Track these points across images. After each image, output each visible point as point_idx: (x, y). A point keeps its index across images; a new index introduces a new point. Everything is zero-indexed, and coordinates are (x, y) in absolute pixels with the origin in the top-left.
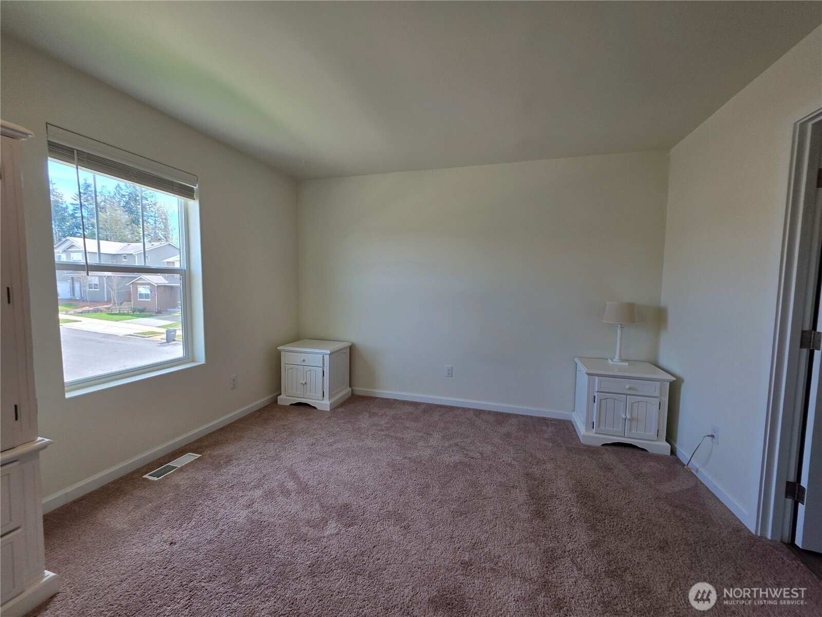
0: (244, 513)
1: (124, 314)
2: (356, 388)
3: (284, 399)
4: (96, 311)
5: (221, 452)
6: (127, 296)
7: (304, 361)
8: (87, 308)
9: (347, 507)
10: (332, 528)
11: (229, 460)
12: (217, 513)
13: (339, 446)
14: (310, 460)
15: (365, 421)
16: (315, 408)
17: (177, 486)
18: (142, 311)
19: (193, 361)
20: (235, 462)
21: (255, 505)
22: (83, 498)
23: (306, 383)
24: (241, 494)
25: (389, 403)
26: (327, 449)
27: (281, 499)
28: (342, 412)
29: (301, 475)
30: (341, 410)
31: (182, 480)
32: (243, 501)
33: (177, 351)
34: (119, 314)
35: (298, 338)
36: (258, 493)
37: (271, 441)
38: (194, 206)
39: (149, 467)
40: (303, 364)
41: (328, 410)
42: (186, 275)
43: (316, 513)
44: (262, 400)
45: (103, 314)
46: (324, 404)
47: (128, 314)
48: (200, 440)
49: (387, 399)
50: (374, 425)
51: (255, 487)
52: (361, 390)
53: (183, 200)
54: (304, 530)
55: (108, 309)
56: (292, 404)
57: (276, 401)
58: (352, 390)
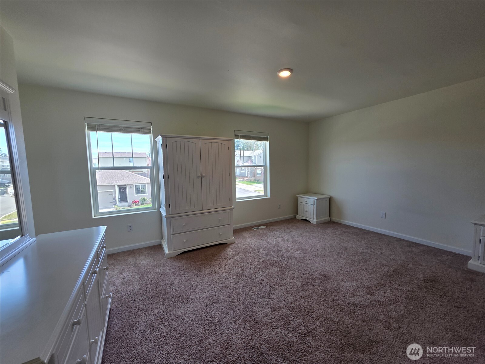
0: (274, 242)
1: (252, 182)
2: (332, 218)
3: (299, 217)
4: (243, 180)
5: (273, 228)
6: (253, 174)
7: (306, 201)
8: (240, 179)
9: (306, 249)
10: (299, 252)
11: (274, 230)
12: (268, 240)
13: (313, 235)
14: (300, 236)
15: (330, 230)
16: (310, 222)
17: (260, 232)
18: (258, 181)
19: (267, 197)
20: (276, 231)
21: (278, 241)
22: (239, 229)
23: (307, 211)
24: (275, 238)
25: (347, 227)
26: (308, 235)
27: (286, 242)
28: (321, 226)
29: (295, 239)
30: (322, 225)
31: (261, 231)
32: (276, 240)
33: (263, 194)
34: (251, 182)
35: (308, 192)
36: (280, 239)
37: (289, 228)
38: (268, 143)
39: (253, 227)
40: (306, 202)
41: (315, 223)
42: (265, 167)
43: (296, 248)
44: (291, 216)
45: (246, 182)
46: (314, 221)
47: (253, 182)
48: (268, 223)
49: (347, 225)
50: (333, 232)
51: (280, 238)
52: (334, 219)
53: (264, 142)
54: (290, 250)
55: (247, 179)
56: (301, 219)
57: (296, 218)
58: (330, 219)
